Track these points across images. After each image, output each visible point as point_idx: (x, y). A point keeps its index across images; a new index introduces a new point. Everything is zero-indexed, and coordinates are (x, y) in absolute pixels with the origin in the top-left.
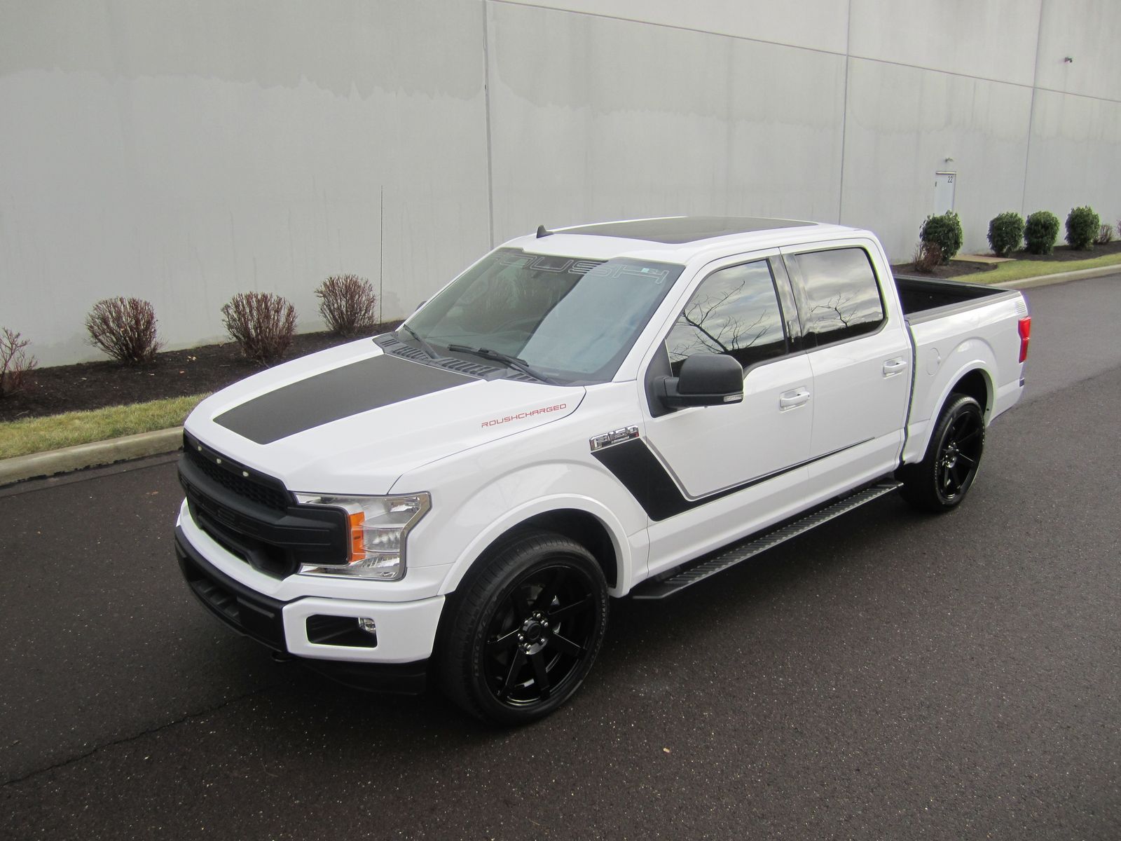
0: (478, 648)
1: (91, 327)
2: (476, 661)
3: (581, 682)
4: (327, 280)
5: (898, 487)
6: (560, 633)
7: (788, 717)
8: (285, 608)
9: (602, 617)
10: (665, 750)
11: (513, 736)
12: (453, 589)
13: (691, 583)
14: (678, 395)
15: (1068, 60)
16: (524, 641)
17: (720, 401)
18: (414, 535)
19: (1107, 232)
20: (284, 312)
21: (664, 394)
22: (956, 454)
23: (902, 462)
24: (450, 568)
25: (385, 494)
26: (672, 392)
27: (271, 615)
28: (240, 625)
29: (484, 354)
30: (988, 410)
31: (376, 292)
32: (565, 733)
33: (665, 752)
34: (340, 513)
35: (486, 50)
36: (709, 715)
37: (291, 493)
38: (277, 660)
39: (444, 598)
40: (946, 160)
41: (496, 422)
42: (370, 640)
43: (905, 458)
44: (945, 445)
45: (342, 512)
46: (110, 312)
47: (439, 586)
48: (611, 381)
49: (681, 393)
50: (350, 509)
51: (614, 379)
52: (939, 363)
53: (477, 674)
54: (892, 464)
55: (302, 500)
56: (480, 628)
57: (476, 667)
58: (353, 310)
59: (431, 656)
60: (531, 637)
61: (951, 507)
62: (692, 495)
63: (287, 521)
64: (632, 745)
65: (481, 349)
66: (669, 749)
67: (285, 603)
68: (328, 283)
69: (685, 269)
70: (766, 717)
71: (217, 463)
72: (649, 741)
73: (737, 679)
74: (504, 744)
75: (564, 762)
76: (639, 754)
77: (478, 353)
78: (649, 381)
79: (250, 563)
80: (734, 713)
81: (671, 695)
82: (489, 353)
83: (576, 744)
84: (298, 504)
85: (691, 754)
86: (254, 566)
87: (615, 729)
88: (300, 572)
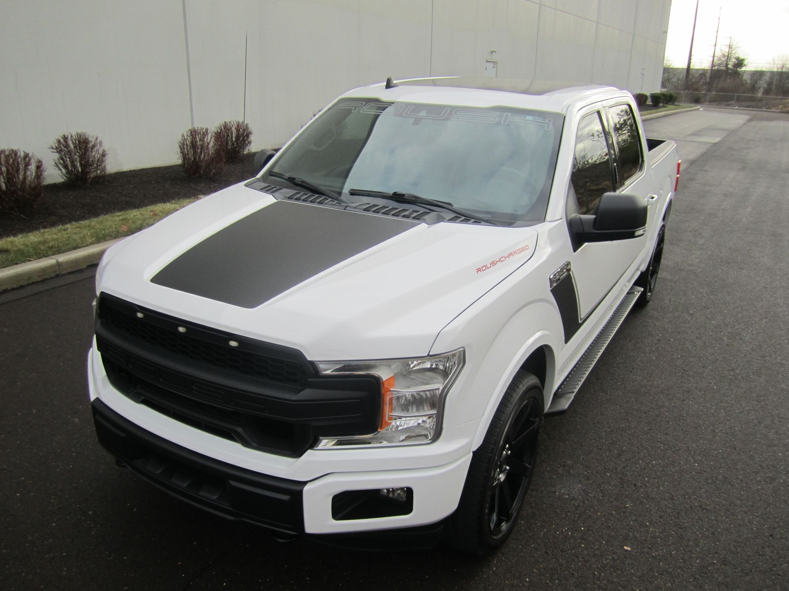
4: (60, 138)
5: (642, 292)
8: (306, 488)
12: (481, 443)
13: (576, 391)
14: (594, 231)
17: (631, 236)
20: (33, 167)
21: (581, 231)
24: (480, 422)
25: (426, 355)
26: (589, 229)
27: (288, 498)
29: (398, 197)
31: (106, 146)
33: (626, 551)
34: (372, 380)
37: (312, 364)
39: (471, 456)
40: (492, 52)
41: (486, 267)
45: (377, 379)
47: (472, 441)
48: (544, 220)
49: (598, 230)
50: (384, 374)
51: (548, 218)
55: (326, 370)
58: (86, 165)
59: (455, 510)
62: (582, 317)
63: (307, 394)
64: (598, 549)
65: (396, 192)
66: (627, 546)
67: (305, 483)
68: (62, 140)
69: (565, 117)
70: (672, 499)
71: (179, 331)
72: (607, 542)
73: (624, 468)
74: (494, 572)
75: (557, 579)
76: (610, 557)
77: (390, 197)
78: (569, 219)
79: (239, 441)
80: (647, 500)
81: (588, 493)
82: (405, 197)
83: (553, 558)
84: (320, 374)
85: (647, 547)
86: (246, 444)
87: (572, 536)
88: (317, 446)
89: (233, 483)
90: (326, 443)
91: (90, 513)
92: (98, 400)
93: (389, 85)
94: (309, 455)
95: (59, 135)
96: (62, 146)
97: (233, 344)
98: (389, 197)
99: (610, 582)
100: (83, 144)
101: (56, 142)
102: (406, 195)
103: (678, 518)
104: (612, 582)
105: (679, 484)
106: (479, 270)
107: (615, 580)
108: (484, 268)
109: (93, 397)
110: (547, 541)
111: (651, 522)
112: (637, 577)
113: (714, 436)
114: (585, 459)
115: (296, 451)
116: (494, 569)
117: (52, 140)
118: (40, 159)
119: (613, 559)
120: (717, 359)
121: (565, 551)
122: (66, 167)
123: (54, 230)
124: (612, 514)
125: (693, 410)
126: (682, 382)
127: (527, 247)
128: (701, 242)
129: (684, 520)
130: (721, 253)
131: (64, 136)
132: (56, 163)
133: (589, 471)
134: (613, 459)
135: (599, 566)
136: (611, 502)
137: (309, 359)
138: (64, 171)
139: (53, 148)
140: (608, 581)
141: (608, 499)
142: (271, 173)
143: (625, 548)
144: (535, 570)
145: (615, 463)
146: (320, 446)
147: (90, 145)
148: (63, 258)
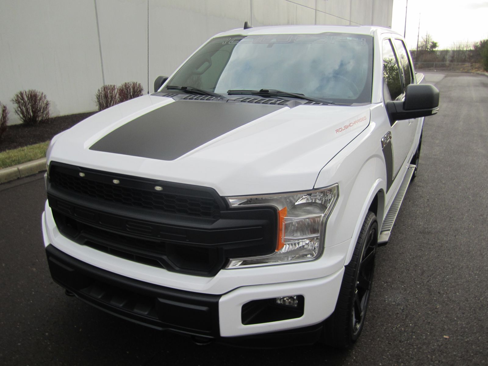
5: (415, 167)
8: (221, 300)
17: (430, 114)
18: (331, 220)
21: (395, 112)
24: (350, 242)
25: (311, 188)
26: (400, 110)
29: (265, 94)
31: (49, 98)
33: (446, 339)
34: (270, 210)
37: (224, 199)
39: (344, 268)
41: (342, 129)
45: (275, 209)
47: (346, 257)
49: (407, 110)
50: (279, 206)
51: (373, 101)
55: (234, 203)
58: (36, 112)
62: (393, 176)
63: (220, 223)
64: (425, 339)
65: (262, 89)
66: (446, 335)
67: (220, 296)
68: (19, 95)
69: (373, 38)
70: (467, 301)
71: (114, 183)
72: (431, 333)
73: (428, 281)
74: (354, 360)
75: (402, 362)
76: (435, 344)
77: (258, 93)
78: (386, 102)
79: (164, 267)
80: (450, 302)
81: (408, 300)
83: (395, 347)
84: (230, 207)
85: (460, 335)
86: (170, 268)
87: (405, 331)
88: (228, 267)
89: (161, 300)
90: (235, 263)
91: (47, 334)
92: (51, 245)
93: (246, 27)
94: (222, 274)
95: (17, 91)
96: (20, 99)
97: (158, 188)
98: (256, 93)
99: (441, 362)
100: (33, 98)
101: (15, 96)
102: (270, 91)
103: (475, 313)
104: (442, 362)
105: (469, 290)
106: (337, 131)
107: (444, 360)
108: (340, 130)
109: (46, 244)
110: (388, 335)
111: (457, 317)
112: (459, 358)
113: (483, 258)
114: (399, 276)
115: (211, 272)
116: (354, 358)
117: (12, 95)
118: (5, 105)
119: (438, 345)
120: (469, 210)
121: (403, 342)
122: (22, 113)
123: (15, 151)
124: (428, 314)
125: (464, 242)
126: (451, 225)
127: (365, 118)
128: (437, 142)
129: (480, 314)
130: (452, 147)
131: (21, 92)
132: (16, 111)
133: (405, 285)
134: (419, 276)
135: (430, 351)
136: (426, 305)
137: (221, 195)
138: (21, 116)
139: (13, 101)
140: (439, 361)
141: (423, 304)
142: (168, 87)
143: (445, 336)
144: (384, 357)
145: (421, 279)
146: (230, 267)
147: (38, 98)
148: (21, 167)
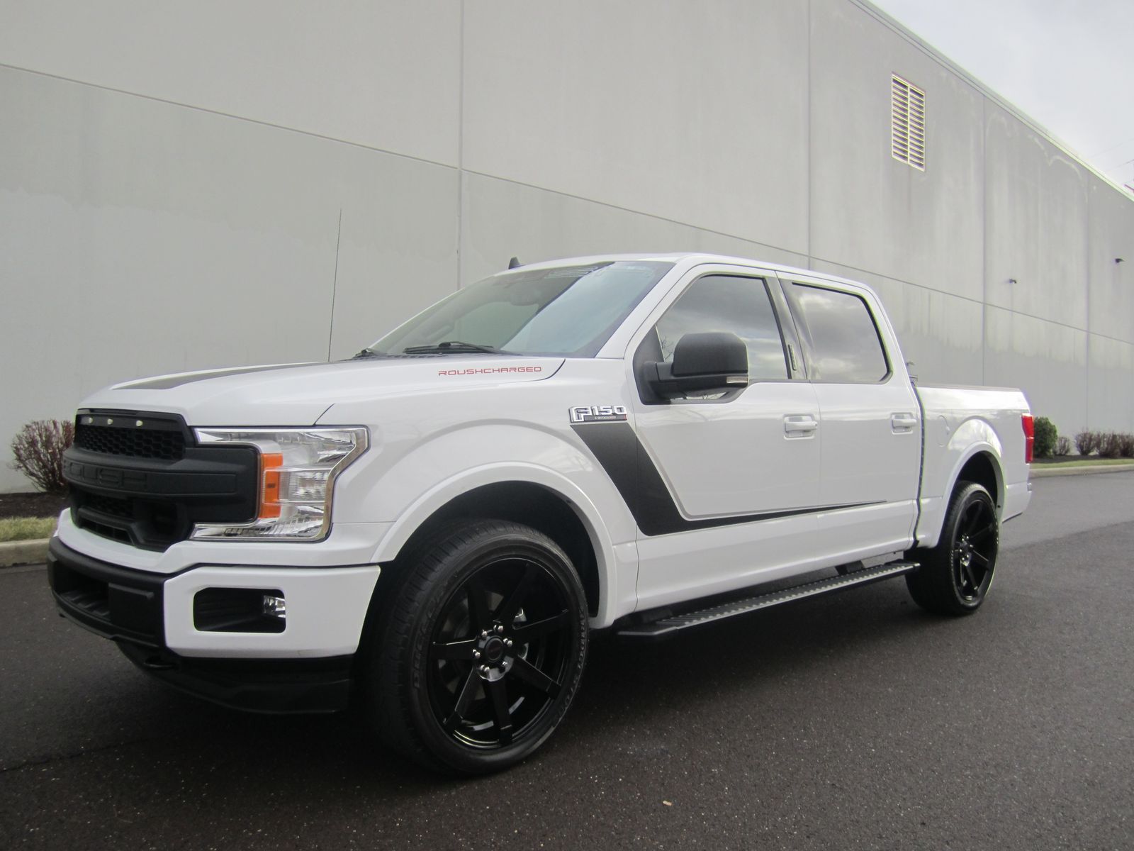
0: (420, 647)
1: (16, 448)
2: (417, 666)
3: (552, 729)
5: (915, 567)
6: (527, 659)
7: (821, 774)
8: (168, 583)
9: (580, 645)
10: (665, 802)
11: (461, 788)
12: (392, 558)
13: (688, 624)
14: (673, 378)
15: (1012, 281)
16: (482, 660)
17: (722, 383)
18: (346, 477)
19: (1065, 443)
21: (656, 379)
22: (970, 550)
23: (916, 542)
24: (390, 528)
25: (312, 424)
26: (666, 376)
27: (149, 595)
28: (110, 624)
29: (446, 349)
30: (999, 507)
32: (531, 786)
33: (665, 805)
34: (251, 452)
35: (460, 216)
36: (719, 771)
37: (191, 428)
38: (152, 665)
39: (378, 570)
41: (456, 372)
42: (277, 625)
43: (919, 537)
44: (959, 538)
45: (255, 451)
46: (40, 435)
47: (375, 548)
48: (594, 357)
49: (677, 376)
50: (265, 448)
51: (598, 356)
52: (948, 434)
53: (417, 685)
54: (906, 541)
55: (204, 437)
56: (424, 620)
57: (416, 675)
59: (357, 650)
60: (492, 657)
61: (970, 611)
62: (690, 513)
63: (182, 464)
66: (670, 801)
67: (168, 576)
69: (675, 265)
76: (632, 807)
77: (438, 349)
78: (639, 365)
79: (132, 542)
82: (450, 347)
84: (198, 443)
85: (701, 807)
86: (139, 545)
87: (597, 783)
88: (193, 536)
89: (111, 585)
93: (513, 264)
97: (139, 423)
99: (605, 826)
102: (452, 344)
106: (443, 373)
107: (614, 825)
111: (733, 788)
119: (634, 809)
121: (572, 793)
127: (538, 369)
135: (606, 811)
137: (188, 423)
144: (508, 802)
146: (198, 534)
